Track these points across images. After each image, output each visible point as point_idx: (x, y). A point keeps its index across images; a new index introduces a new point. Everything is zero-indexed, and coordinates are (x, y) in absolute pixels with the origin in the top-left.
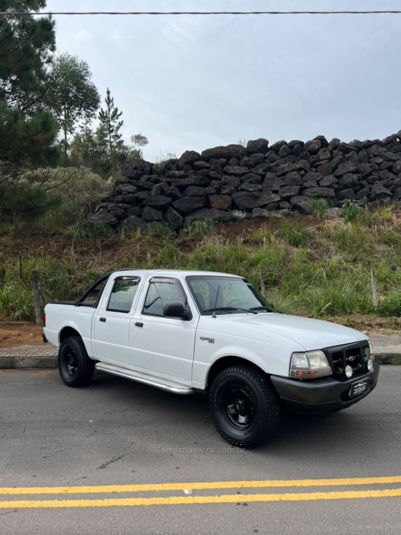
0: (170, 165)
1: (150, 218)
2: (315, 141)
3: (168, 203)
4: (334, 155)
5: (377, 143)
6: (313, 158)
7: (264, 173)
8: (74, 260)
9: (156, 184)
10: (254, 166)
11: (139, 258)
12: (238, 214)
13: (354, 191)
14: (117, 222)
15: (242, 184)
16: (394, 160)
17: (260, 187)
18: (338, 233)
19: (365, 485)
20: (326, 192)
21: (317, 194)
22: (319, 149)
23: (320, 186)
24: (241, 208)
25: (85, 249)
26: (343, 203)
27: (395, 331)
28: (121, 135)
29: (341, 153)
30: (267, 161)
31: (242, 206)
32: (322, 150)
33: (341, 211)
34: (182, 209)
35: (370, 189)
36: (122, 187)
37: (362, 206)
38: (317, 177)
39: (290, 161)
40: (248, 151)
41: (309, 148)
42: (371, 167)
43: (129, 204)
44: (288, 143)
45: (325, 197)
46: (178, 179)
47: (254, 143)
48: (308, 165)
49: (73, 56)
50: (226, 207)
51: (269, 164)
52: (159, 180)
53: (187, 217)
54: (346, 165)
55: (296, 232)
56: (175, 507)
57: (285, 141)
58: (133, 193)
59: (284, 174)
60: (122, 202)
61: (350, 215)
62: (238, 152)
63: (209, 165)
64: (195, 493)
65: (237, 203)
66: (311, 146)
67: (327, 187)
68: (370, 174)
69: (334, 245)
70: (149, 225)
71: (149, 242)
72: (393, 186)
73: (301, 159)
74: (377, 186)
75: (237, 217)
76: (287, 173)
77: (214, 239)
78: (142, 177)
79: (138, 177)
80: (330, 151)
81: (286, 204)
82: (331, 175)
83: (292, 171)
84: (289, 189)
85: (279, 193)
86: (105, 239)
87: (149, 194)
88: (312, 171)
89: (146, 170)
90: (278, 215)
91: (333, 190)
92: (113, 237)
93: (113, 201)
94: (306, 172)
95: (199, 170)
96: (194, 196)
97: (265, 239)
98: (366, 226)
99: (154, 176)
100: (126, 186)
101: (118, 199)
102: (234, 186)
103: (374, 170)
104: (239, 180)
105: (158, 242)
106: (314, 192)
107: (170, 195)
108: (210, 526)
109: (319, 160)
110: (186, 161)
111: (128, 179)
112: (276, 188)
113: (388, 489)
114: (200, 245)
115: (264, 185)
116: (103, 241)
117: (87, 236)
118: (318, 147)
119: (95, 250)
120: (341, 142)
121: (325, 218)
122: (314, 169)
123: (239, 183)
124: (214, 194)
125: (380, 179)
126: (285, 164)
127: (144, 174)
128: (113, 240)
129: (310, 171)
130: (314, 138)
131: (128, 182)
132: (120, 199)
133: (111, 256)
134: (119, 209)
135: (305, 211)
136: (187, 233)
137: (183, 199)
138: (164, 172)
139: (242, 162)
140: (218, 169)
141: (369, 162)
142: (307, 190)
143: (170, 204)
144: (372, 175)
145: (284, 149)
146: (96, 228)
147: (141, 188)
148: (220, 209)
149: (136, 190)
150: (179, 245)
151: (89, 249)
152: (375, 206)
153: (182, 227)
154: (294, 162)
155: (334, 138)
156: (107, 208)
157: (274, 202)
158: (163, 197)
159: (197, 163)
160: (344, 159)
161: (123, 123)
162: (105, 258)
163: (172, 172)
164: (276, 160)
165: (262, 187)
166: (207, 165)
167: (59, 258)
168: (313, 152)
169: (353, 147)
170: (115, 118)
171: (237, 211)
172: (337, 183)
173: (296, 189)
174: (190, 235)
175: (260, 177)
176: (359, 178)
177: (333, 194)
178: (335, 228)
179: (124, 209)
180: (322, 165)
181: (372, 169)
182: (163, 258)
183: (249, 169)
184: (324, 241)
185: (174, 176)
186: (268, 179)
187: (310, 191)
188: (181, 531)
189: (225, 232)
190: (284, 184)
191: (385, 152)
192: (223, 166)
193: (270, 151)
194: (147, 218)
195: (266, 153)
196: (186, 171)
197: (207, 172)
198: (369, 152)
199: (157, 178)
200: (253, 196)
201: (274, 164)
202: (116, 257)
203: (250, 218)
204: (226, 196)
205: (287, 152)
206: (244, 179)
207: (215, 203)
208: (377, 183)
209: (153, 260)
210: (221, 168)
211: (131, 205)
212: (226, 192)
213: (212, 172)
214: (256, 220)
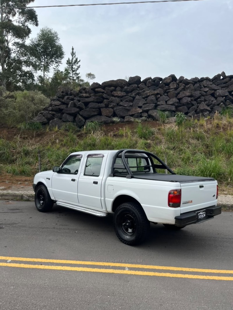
0: (82, 90)
1: (66, 120)
2: (168, 77)
3: (77, 112)
4: (179, 86)
5: (207, 79)
6: (166, 88)
7: (134, 96)
8: (19, 142)
9: (72, 101)
12: (115, 119)
13: (187, 107)
14: (47, 122)
15: (121, 102)
16: (216, 89)
17: (131, 104)
18: (169, 132)
20: (170, 108)
21: (164, 109)
22: (170, 82)
23: (167, 104)
24: (118, 116)
25: (26, 136)
26: (176, 114)
28: (79, 73)
29: (184, 85)
30: (138, 89)
32: (172, 83)
33: (175, 119)
34: (85, 115)
35: (198, 107)
36: (53, 102)
37: (190, 116)
38: (166, 99)
39: (152, 89)
42: (200, 93)
43: (55, 112)
44: (152, 78)
45: (169, 111)
46: (84, 98)
48: (162, 92)
50: (110, 115)
51: (139, 91)
52: (73, 99)
53: (87, 120)
54: (185, 92)
55: (145, 131)
58: (58, 106)
59: (147, 97)
60: (52, 111)
61: (179, 122)
62: (122, 83)
63: (104, 91)
65: (116, 113)
66: (166, 80)
67: (172, 105)
68: (199, 97)
69: (165, 139)
70: (64, 124)
71: (61, 133)
72: (212, 105)
73: (159, 88)
74: (202, 105)
75: (115, 121)
76: (149, 96)
77: (98, 133)
78: (65, 97)
79: (63, 97)
80: (177, 84)
81: (146, 115)
82: (175, 98)
83: (152, 95)
84: (148, 105)
85: (142, 108)
86: (39, 131)
87: (67, 106)
89: (68, 93)
90: (139, 120)
91: (174, 106)
93: (47, 110)
94: (161, 96)
95: (98, 93)
96: (92, 108)
98: (188, 128)
100: (55, 102)
102: (116, 103)
103: (202, 95)
104: (120, 99)
105: (66, 134)
106: (163, 108)
107: (79, 107)
109: (169, 89)
110: (92, 87)
111: (58, 98)
112: (140, 104)
114: (89, 136)
115: (134, 103)
116: (37, 132)
118: (169, 81)
119: (32, 136)
120: (185, 78)
121: (166, 123)
122: (166, 94)
124: (103, 107)
125: (205, 101)
126: (149, 91)
127: (67, 95)
128: (42, 132)
129: (163, 95)
130: (169, 76)
131: (57, 100)
132: (51, 109)
133: (39, 140)
134: (49, 114)
135: (155, 118)
137: (85, 110)
139: (124, 89)
140: (108, 93)
141: (201, 91)
142: (159, 106)
143: (78, 113)
144: (200, 98)
145: (150, 82)
146: (34, 125)
147: (63, 103)
148: (107, 116)
149: (60, 104)
150: (78, 136)
151: (28, 136)
152: (199, 116)
153: (84, 126)
154: (154, 90)
155: (181, 76)
156: (43, 114)
157: (138, 113)
159: (97, 90)
160: (185, 88)
161: (80, 67)
162: (35, 141)
164: (144, 89)
165: (133, 104)
166: (103, 90)
168: (167, 84)
169: (191, 81)
170: (76, 63)
171: (115, 117)
172: (178, 103)
173: (152, 106)
175: (132, 98)
176: (192, 100)
177: (174, 109)
178: (168, 129)
179: (52, 115)
180: (170, 92)
182: (67, 143)
183: (127, 93)
184: (159, 136)
185: (82, 97)
186: (137, 99)
187: (161, 107)
189: (106, 130)
190: (146, 102)
191: (211, 85)
192: (112, 91)
193: (142, 83)
194: (64, 120)
195: (139, 85)
196: (90, 94)
197: (102, 95)
198: (201, 85)
199: (73, 98)
200: (126, 109)
201: (143, 90)
202: (41, 141)
203: (123, 122)
204: (111, 109)
205: (151, 84)
206: (122, 99)
207: (104, 113)
208: (202, 103)
209: (61, 143)
210: (110, 93)
211: (57, 113)
212: (111, 106)
213: (105, 95)
214: (126, 123)
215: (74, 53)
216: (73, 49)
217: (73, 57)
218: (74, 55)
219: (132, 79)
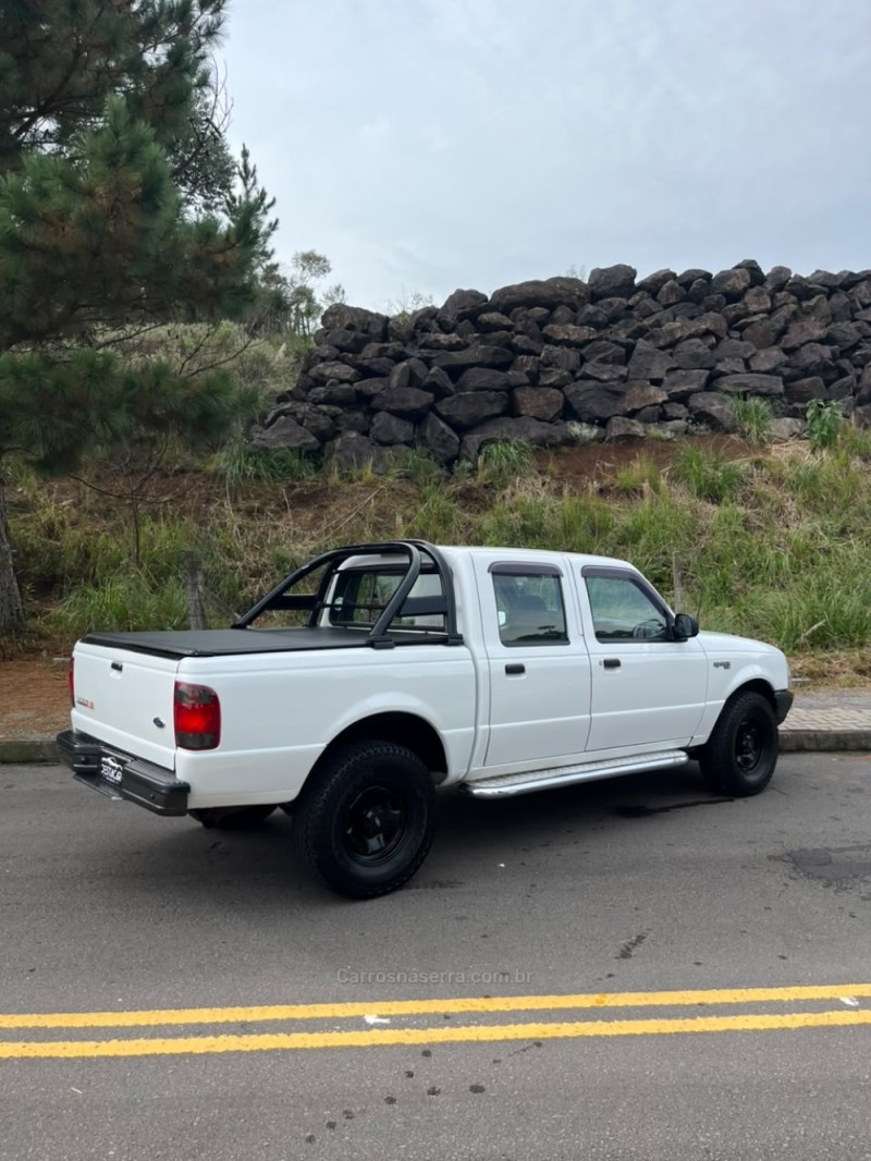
0: (427, 320)
1: (390, 438)
2: (737, 271)
3: (428, 404)
4: (778, 304)
6: (734, 309)
7: (631, 340)
8: (236, 528)
9: (398, 362)
10: (606, 326)
11: (375, 525)
12: (578, 429)
13: (824, 381)
14: (317, 445)
15: (586, 364)
17: (623, 371)
18: (800, 473)
20: (765, 384)
21: (743, 389)
22: (745, 289)
23: (752, 372)
24: (586, 417)
25: (257, 505)
26: (806, 409)
29: (794, 298)
30: (635, 314)
31: (589, 413)
32: (753, 291)
33: (800, 426)
34: (459, 418)
35: (859, 378)
36: (324, 368)
37: (846, 415)
38: (745, 352)
39: (684, 315)
40: (593, 292)
41: (725, 286)
42: (858, 329)
43: (342, 407)
44: (678, 275)
45: (763, 395)
46: (446, 352)
47: (606, 274)
48: (724, 325)
50: (552, 415)
51: (641, 321)
52: (404, 353)
53: (470, 436)
54: (805, 324)
57: (672, 270)
58: (351, 383)
59: (672, 345)
60: (326, 401)
61: (823, 436)
62: (571, 293)
63: (510, 322)
65: (575, 406)
66: (730, 282)
67: (767, 372)
68: (856, 347)
69: (793, 500)
70: (387, 453)
71: (393, 490)
73: (707, 310)
75: (577, 436)
76: (678, 341)
77: (533, 484)
78: (367, 346)
79: (358, 346)
80: (769, 295)
81: (680, 410)
82: (775, 347)
83: (691, 336)
84: (684, 376)
85: (663, 386)
86: (297, 483)
87: (385, 384)
88: (731, 338)
89: (372, 330)
90: (665, 432)
91: (780, 379)
92: (311, 478)
93: (306, 400)
94: (719, 339)
95: (490, 332)
96: (483, 389)
97: (646, 486)
98: (859, 458)
99: (393, 345)
100: (333, 366)
101: (318, 394)
102: (567, 370)
103: (865, 337)
104: (578, 355)
105: (413, 490)
106: (740, 385)
107: (430, 387)
109: (748, 314)
110: (458, 311)
111: (336, 351)
112: (658, 373)
114: (504, 498)
115: (632, 366)
116: (292, 487)
117: (258, 477)
118: (744, 284)
119: (277, 505)
120: (792, 276)
121: (768, 440)
122: (736, 334)
123: (578, 362)
124: (524, 385)
126: (675, 321)
127: (368, 341)
128: (312, 486)
129: (727, 338)
130: (736, 264)
131: (337, 359)
132: (322, 395)
133: (312, 519)
134: (321, 416)
135: (720, 424)
136: (474, 471)
137: (460, 396)
138: (413, 337)
139: (581, 317)
140: (531, 331)
141: (854, 320)
142: (724, 379)
143: (432, 408)
144: (860, 348)
145: (672, 289)
146: (277, 459)
147: (365, 372)
148: (540, 420)
149: (355, 375)
150: (454, 497)
151: (263, 504)
153: (458, 457)
154: (692, 318)
155: (778, 265)
156: (294, 414)
157: (654, 405)
158: (417, 391)
159: (485, 317)
160: (800, 312)
161: (279, 225)
162: (300, 524)
163: (432, 337)
164: (653, 313)
165: (628, 372)
166: (507, 321)
167: (201, 523)
168: (734, 297)
169: (817, 286)
170: (260, 211)
171: (576, 423)
172: (788, 365)
173: (701, 377)
174: (482, 475)
175: (623, 350)
176: (834, 357)
177: (781, 388)
178: (792, 462)
179: (330, 417)
180: (754, 325)
181: (860, 335)
182: (427, 525)
183: (598, 331)
184: (770, 490)
185: (437, 346)
186: (641, 354)
187: (730, 382)
189: (556, 470)
190: (675, 365)
192: (542, 324)
193: (640, 293)
194: (384, 438)
195: (631, 298)
196: (463, 334)
197: (507, 337)
198: (852, 298)
199: (401, 348)
200: (610, 391)
201: (651, 320)
202: (325, 521)
203: (604, 439)
204: (552, 391)
205: (677, 295)
206: (588, 353)
207: (528, 406)
209: (405, 529)
210: (537, 329)
211: (346, 409)
212: (552, 380)
213: (519, 336)
214: (617, 442)
215: (252, 169)
216: (245, 154)
217: (249, 187)
218: (251, 181)
219: (603, 278)
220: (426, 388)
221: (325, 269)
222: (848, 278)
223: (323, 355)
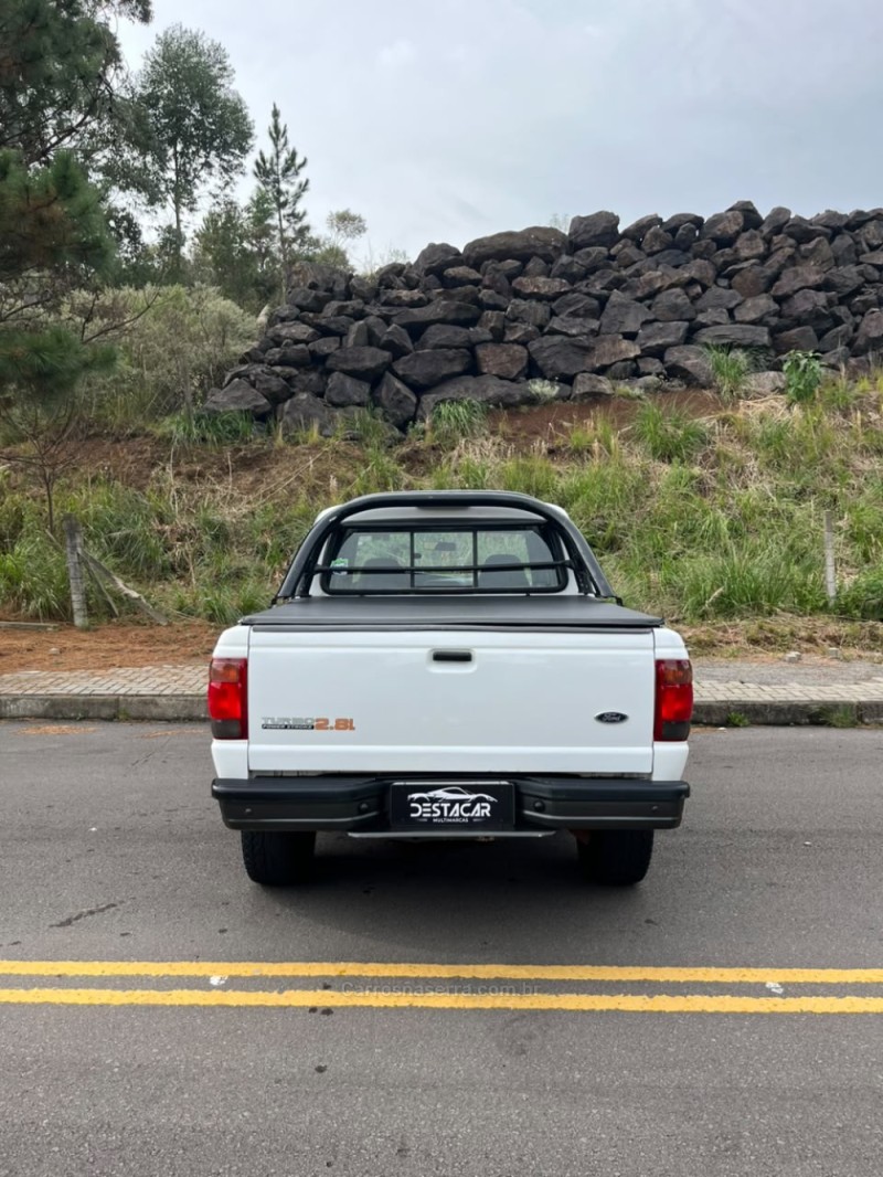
0: (391, 276)
1: (343, 399)
2: (730, 214)
3: (384, 363)
4: (773, 248)
6: (722, 255)
7: (605, 292)
8: (173, 492)
9: (357, 319)
10: (585, 276)
11: (314, 487)
12: (540, 387)
13: (815, 331)
14: (268, 407)
15: (554, 318)
17: (594, 324)
18: (769, 430)
19: (619, 982)
20: (748, 335)
21: (725, 341)
22: (738, 234)
23: (736, 322)
24: (549, 374)
25: (198, 468)
26: (786, 361)
27: (868, 654)
28: (304, 214)
29: (791, 241)
30: (614, 264)
31: (551, 369)
32: (746, 235)
33: (781, 380)
34: (415, 378)
35: (856, 328)
36: (281, 329)
37: (834, 367)
38: (730, 301)
39: (668, 263)
40: (571, 242)
41: (715, 230)
42: (861, 274)
43: (297, 369)
44: (665, 220)
45: (745, 348)
46: (406, 309)
47: (585, 222)
48: (711, 273)
49: (194, 32)
50: (515, 373)
51: (619, 271)
52: (363, 311)
53: (426, 396)
54: (799, 269)
55: (671, 429)
56: (173, 1012)
57: (660, 216)
58: (307, 342)
59: (652, 295)
60: (281, 363)
61: (799, 390)
62: (547, 244)
63: (478, 276)
64: (233, 983)
65: (540, 363)
66: (720, 226)
67: (753, 323)
68: (857, 291)
69: (756, 459)
70: (337, 414)
71: (337, 452)
73: (695, 258)
74: (872, 320)
75: (538, 394)
76: (659, 290)
77: (482, 445)
78: (327, 306)
79: (318, 305)
80: (764, 239)
81: (654, 365)
82: (764, 295)
83: (672, 286)
84: (661, 329)
85: (637, 340)
86: (243, 447)
87: (341, 343)
88: (719, 286)
89: (336, 289)
90: (633, 389)
91: (766, 329)
92: (259, 440)
93: (262, 362)
94: (705, 288)
95: (455, 286)
96: (442, 347)
97: (596, 445)
98: (838, 413)
99: (355, 303)
100: (291, 326)
101: (273, 355)
102: (533, 324)
103: (868, 281)
104: (548, 308)
105: (357, 453)
106: (722, 337)
107: (389, 346)
108: (227, 1054)
109: (738, 261)
110: (427, 266)
111: (297, 311)
112: (631, 326)
113: (667, 994)
114: (450, 459)
115: (604, 320)
116: (238, 450)
117: (204, 439)
118: (736, 228)
119: (220, 469)
120: (792, 216)
121: (743, 395)
122: (724, 282)
123: (547, 316)
124: (485, 342)
125: (881, 303)
126: (656, 270)
127: (333, 298)
128: (259, 449)
129: (714, 287)
130: (729, 207)
131: (297, 318)
132: (277, 356)
133: (252, 483)
134: (273, 378)
135: (696, 379)
136: (424, 432)
137: (418, 355)
138: (377, 294)
139: (555, 268)
140: (498, 284)
141: (859, 263)
142: (704, 331)
143: (388, 367)
144: (862, 293)
145: (656, 236)
146: (223, 422)
147: (324, 332)
148: (501, 378)
149: (313, 334)
150: (402, 460)
151: (205, 468)
152: (865, 366)
153: (414, 419)
154: (677, 267)
155: (776, 206)
156: (248, 376)
157: (625, 360)
158: (374, 350)
159: (451, 271)
160: (797, 255)
161: (309, 186)
162: (238, 488)
163: (393, 293)
164: (635, 262)
165: (600, 326)
166: (475, 275)
167: (140, 488)
168: (726, 242)
169: (819, 228)
170: (289, 173)
171: (538, 380)
172: (779, 314)
173: (679, 329)
174: (429, 439)
175: (596, 303)
176: (830, 303)
177: (766, 339)
178: (762, 419)
179: (284, 379)
180: (743, 272)
181: (863, 280)
182: (366, 488)
183: (572, 284)
184: (734, 449)
185: (397, 303)
186: (614, 306)
187: (710, 333)
188: (158, 1061)
189: (509, 431)
190: (651, 317)
192: (511, 277)
193: (623, 241)
194: (336, 399)
195: (613, 247)
196: (426, 289)
197: (472, 292)
198: (858, 239)
199: (361, 306)
200: (577, 346)
201: (631, 270)
202: (263, 486)
203: (568, 398)
204: (516, 347)
205: (662, 242)
206: (558, 307)
207: (490, 363)
208: (873, 312)
209: (343, 492)
210: (507, 282)
211: (302, 370)
212: (516, 336)
213: (485, 291)
214: (582, 400)
215: (281, 128)
216: (276, 114)
217: (280, 147)
218: (282, 141)
219: (582, 226)
220: (384, 347)
221: (361, 230)
222: (854, 218)
223: (283, 315)
